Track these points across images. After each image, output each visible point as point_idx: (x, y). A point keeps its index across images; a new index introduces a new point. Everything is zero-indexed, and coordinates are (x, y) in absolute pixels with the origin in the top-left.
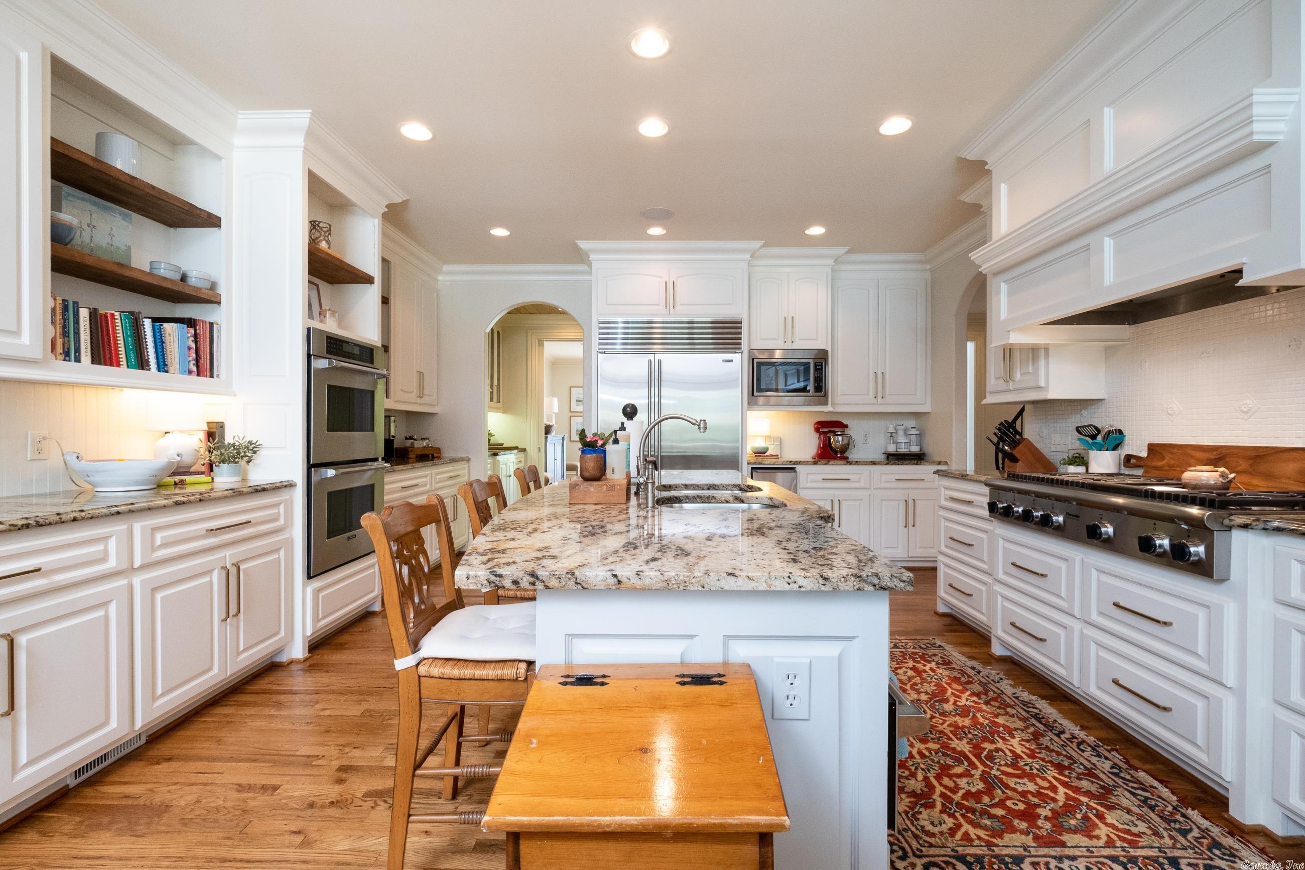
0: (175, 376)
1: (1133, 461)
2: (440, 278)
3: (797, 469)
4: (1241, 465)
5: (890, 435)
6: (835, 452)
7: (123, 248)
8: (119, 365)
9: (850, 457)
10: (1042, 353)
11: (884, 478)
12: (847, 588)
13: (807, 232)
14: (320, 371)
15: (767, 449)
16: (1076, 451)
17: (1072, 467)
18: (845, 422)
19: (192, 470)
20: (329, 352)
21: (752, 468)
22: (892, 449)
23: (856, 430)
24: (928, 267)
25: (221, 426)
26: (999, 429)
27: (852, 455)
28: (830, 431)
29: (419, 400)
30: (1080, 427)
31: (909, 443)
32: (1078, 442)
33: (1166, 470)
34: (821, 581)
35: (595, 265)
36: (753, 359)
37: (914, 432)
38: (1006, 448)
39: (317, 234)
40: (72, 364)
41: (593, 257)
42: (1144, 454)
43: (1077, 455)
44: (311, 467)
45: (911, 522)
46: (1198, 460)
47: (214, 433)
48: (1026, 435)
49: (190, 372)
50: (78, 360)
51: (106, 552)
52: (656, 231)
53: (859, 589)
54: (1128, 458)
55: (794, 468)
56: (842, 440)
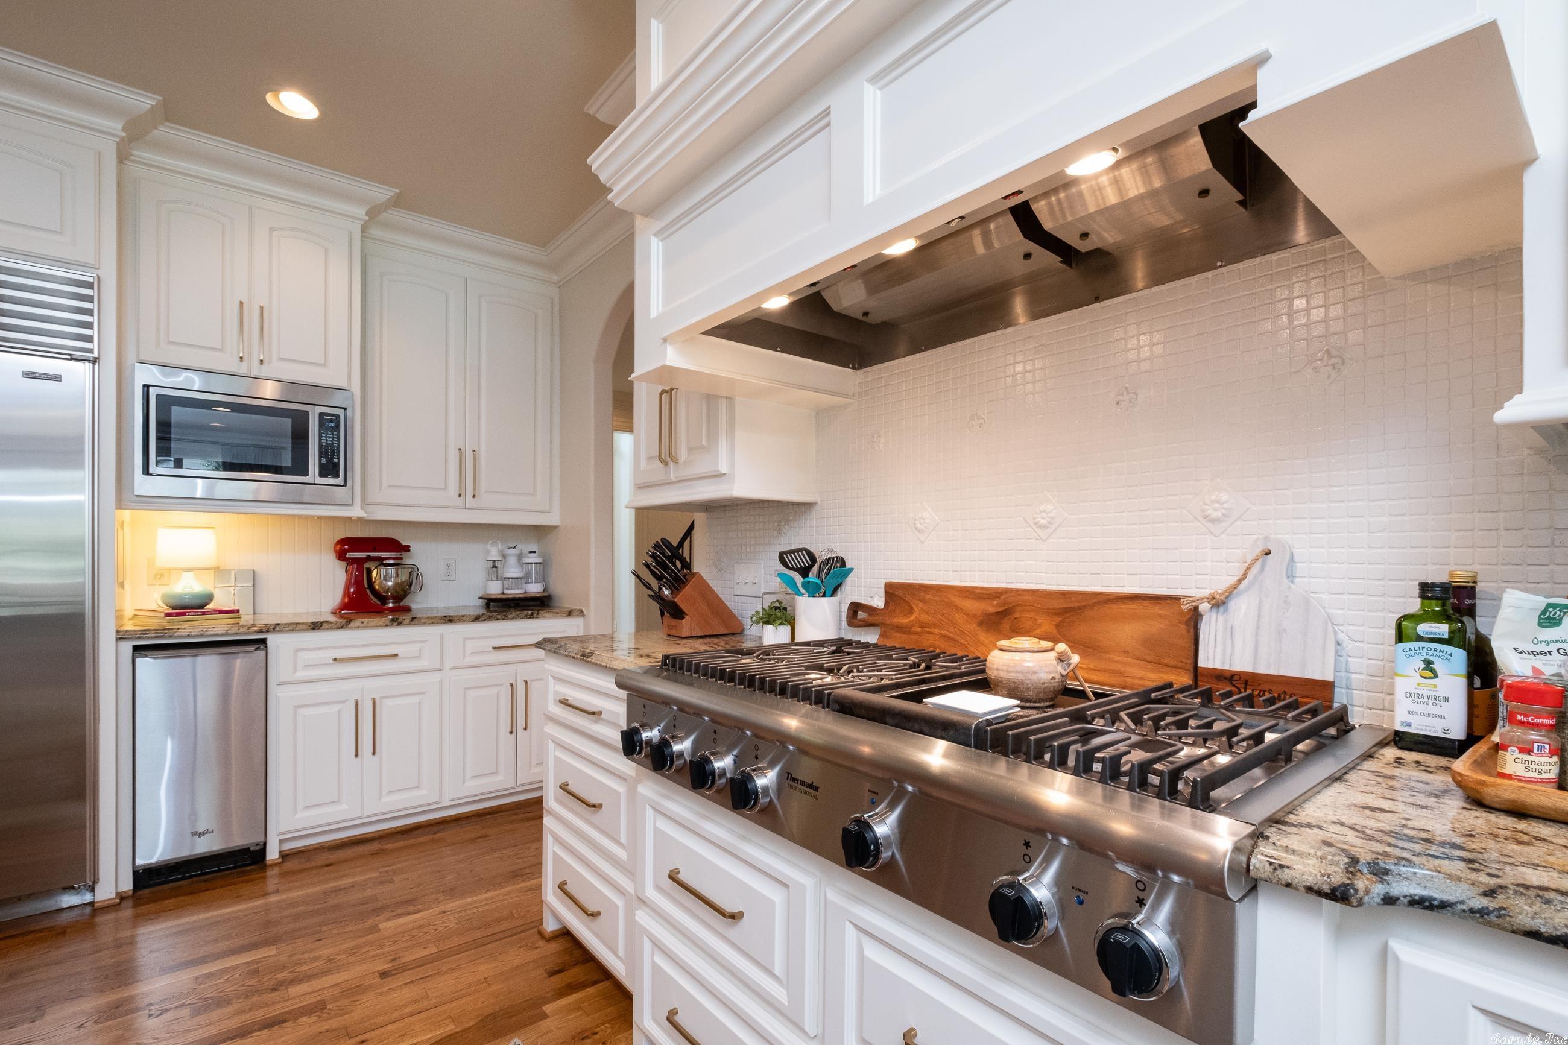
1: (861, 615)
3: (269, 643)
4: (1040, 625)
5: (491, 564)
6: (383, 600)
9: (413, 606)
10: (723, 405)
11: (470, 645)
13: (272, 102)
15: (210, 598)
16: (774, 598)
17: (769, 628)
18: (404, 541)
21: (136, 648)
22: (495, 589)
23: (427, 555)
24: (555, 278)
26: (653, 556)
27: (418, 602)
28: (369, 559)
30: (786, 553)
31: (524, 579)
32: (779, 580)
33: (915, 633)
36: (147, 389)
37: (533, 559)
38: (666, 592)
42: (879, 602)
43: (777, 605)
45: (520, 722)
46: (968, 615)
48: (697, 568)
54: (855, 608)
55: (263, 641)
56: (397, 575)
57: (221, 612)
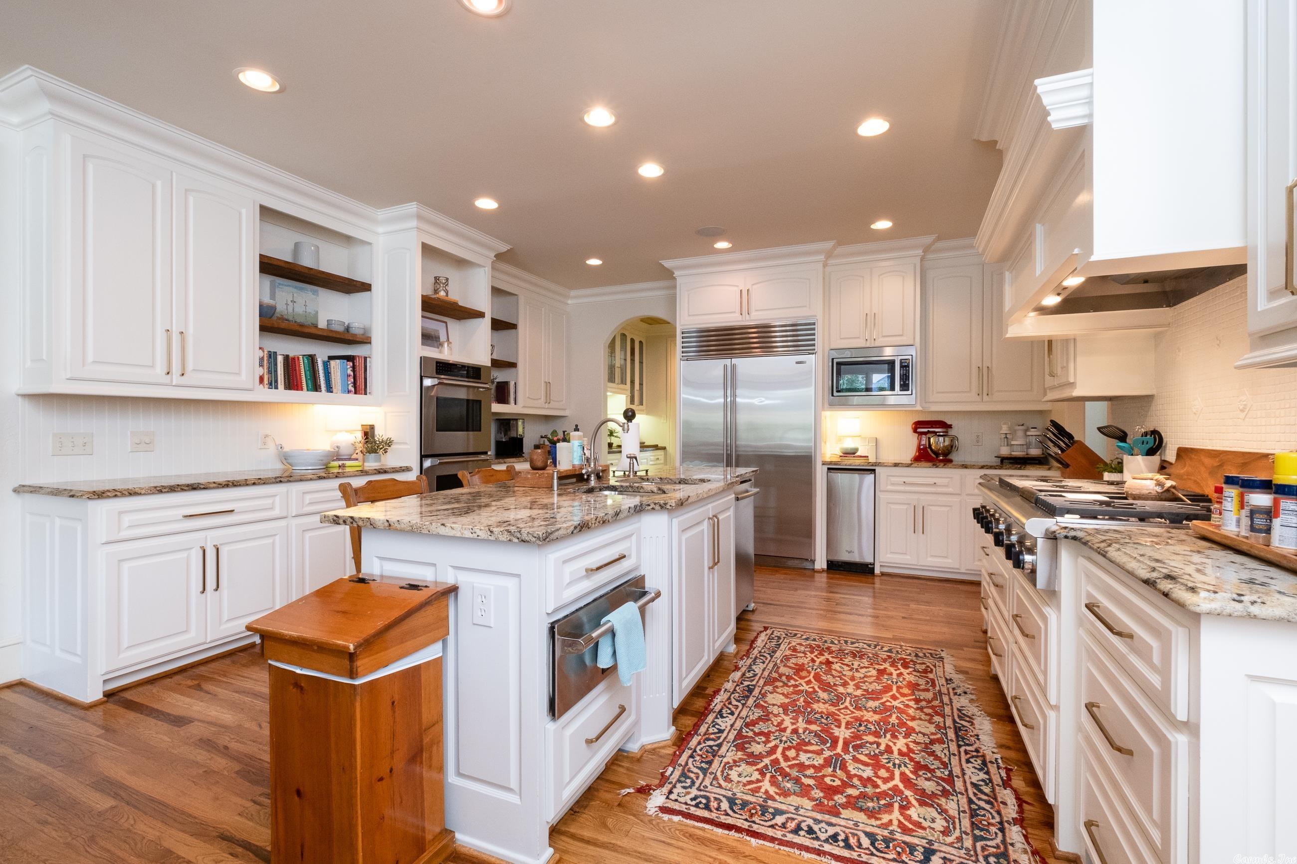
0: (338, 394)
2: (569, 302)
3: (877, 471)
5: (1003, 436)
6: (937, 455)
7: (313, 312)
8: (302, 390)
9: (955, 460)
10: (1072, 344)
12: (503, 539)
13: (873, 227)
14: (428, 388)
15: (856, 450)
17: (1107, 474)
18: (949, 423)
19: (352, 457)
20: (437, 373)
21: (829, 469)
22: (1005, 451)
23: (961, 430)
25: (372, 427)
26: (1051, 431)
28: (930, 432)
29: (547, 406)
30: (1102, 428)
31: (1028, 445)
33: (1185, 479)
34: (489, 533)
35: (679, 281)
36: (833, 359)
37: (1032, 433)
38: (1058, 452)
39: (438, 286)
40: (274, 390)
41: (677, 273)
44: (423, 457)
47: (368, 433)
49: (349, 392)
50: (276, 388)
51: (273, 503)
52: (722, 245)
53: (510, 540)
54: (1163, 464)
55: (874, 470)
56: (944, 441)
57: (861, 457)
